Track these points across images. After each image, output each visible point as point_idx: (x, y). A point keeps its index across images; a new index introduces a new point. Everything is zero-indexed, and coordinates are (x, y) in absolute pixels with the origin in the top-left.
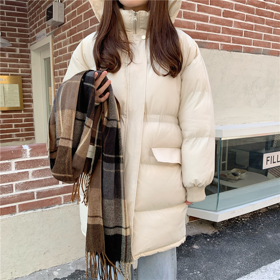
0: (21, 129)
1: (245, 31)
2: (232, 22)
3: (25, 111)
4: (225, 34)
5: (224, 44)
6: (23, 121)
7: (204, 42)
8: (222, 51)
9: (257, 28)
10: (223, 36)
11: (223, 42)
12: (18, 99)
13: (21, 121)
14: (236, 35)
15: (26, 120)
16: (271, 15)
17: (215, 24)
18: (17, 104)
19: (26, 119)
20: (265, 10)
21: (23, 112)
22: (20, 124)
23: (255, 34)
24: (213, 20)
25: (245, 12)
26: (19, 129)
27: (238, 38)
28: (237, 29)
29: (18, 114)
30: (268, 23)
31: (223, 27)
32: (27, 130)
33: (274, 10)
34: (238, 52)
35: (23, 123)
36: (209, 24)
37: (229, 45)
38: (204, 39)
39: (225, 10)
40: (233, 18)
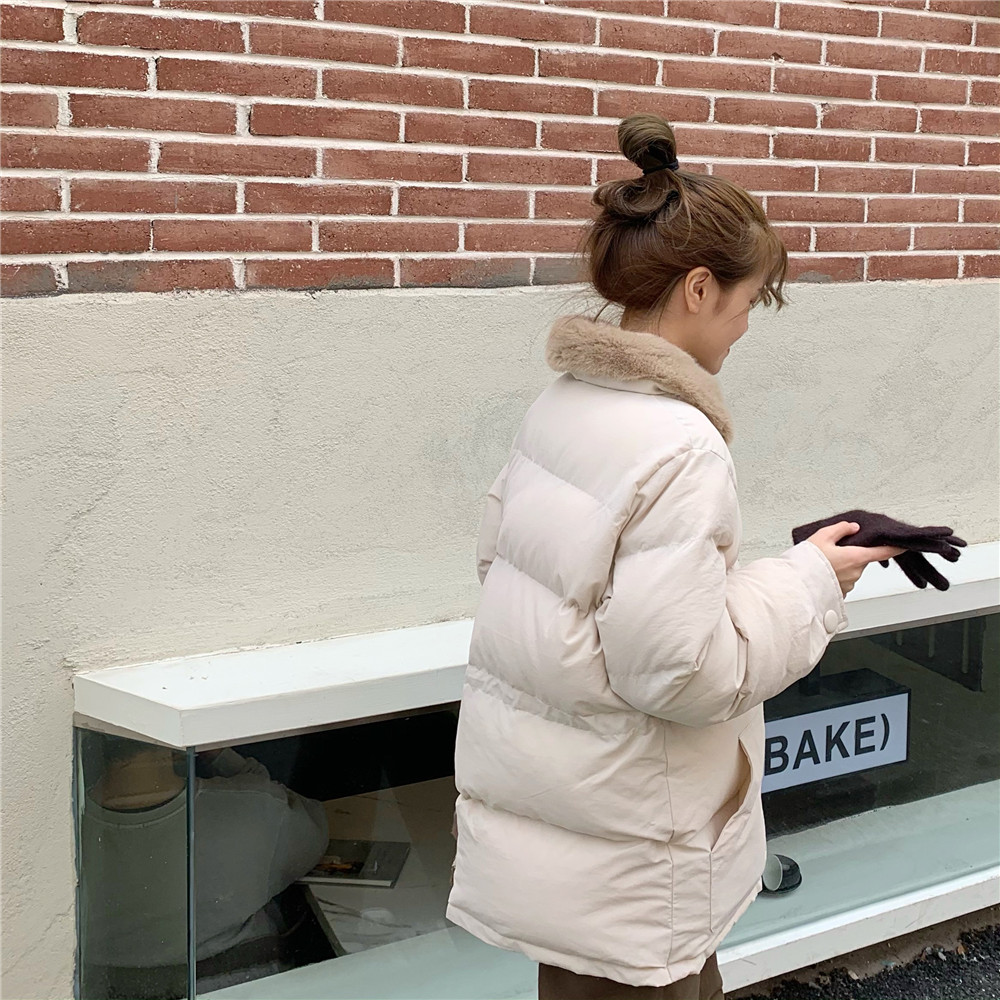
1: (402, 190)
4: (270, 212)
5: (267, 262)
8: (250, 295)
10: (253, 223)
11: (257, 249)
14: (343, 213)
17: (192, 173)
23: (474, 199)
24: (179, 158)
25: (397, 103)
27: (358, 225)
31: (248, 186)
33: (595, 79)
34: (367, 288)
36: (154, 176)
37: (299, 261)
39: (257, 106)
40: (318, 134)
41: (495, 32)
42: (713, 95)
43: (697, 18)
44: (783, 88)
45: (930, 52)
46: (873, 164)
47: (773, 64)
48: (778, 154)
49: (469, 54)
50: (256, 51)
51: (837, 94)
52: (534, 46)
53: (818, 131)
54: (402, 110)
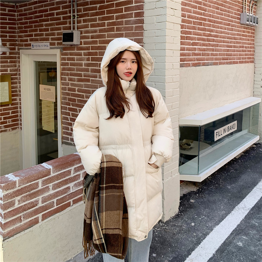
0: (9, 120)
1: (202, 53)
2: (196, 48)
3: (12, 104)
4: (193, 56)
5: (193, 63)
6: (10, 114)
7: (183, 63)
8: (192, 67)
9: (208, 50)
10: (192, 58)
11: (192, 61)
12: (8, 95)
13: (9, 113)
14: (198, 56)
15: (13, 113)
16: (214, 40)
17: (188, 51)
18: (7, 100)
19: (13, 111)
20: (211, 38)
21: (10, 105)
22: (7, 117)
23: (206, 54)
24: (187, 49)
26: (7, 121)
27: (199, 58)
28: (198, 52)
29: (6, 108)
30: (212, 46)
31: (192, 53)
32: (13, 121)
33: (215, 37)
34: (199, 66)
35: (10, 115)
36: (186, 52)
37: (195, 63)
38: (183, 62)
39: (193, 42)
40: (196, 46)
41: (208, 32)
42: (222, 39)
43: (222, 29)
44: (227, 39)
45: (237, 33)
46: (233, 48)
47: (227, 35)
48: (227, 47)
49: (206, 34)
50: (193, 35)
51: (231, 39)
52: (211, 33)
53: (229, 44)
54: (202, 42)
